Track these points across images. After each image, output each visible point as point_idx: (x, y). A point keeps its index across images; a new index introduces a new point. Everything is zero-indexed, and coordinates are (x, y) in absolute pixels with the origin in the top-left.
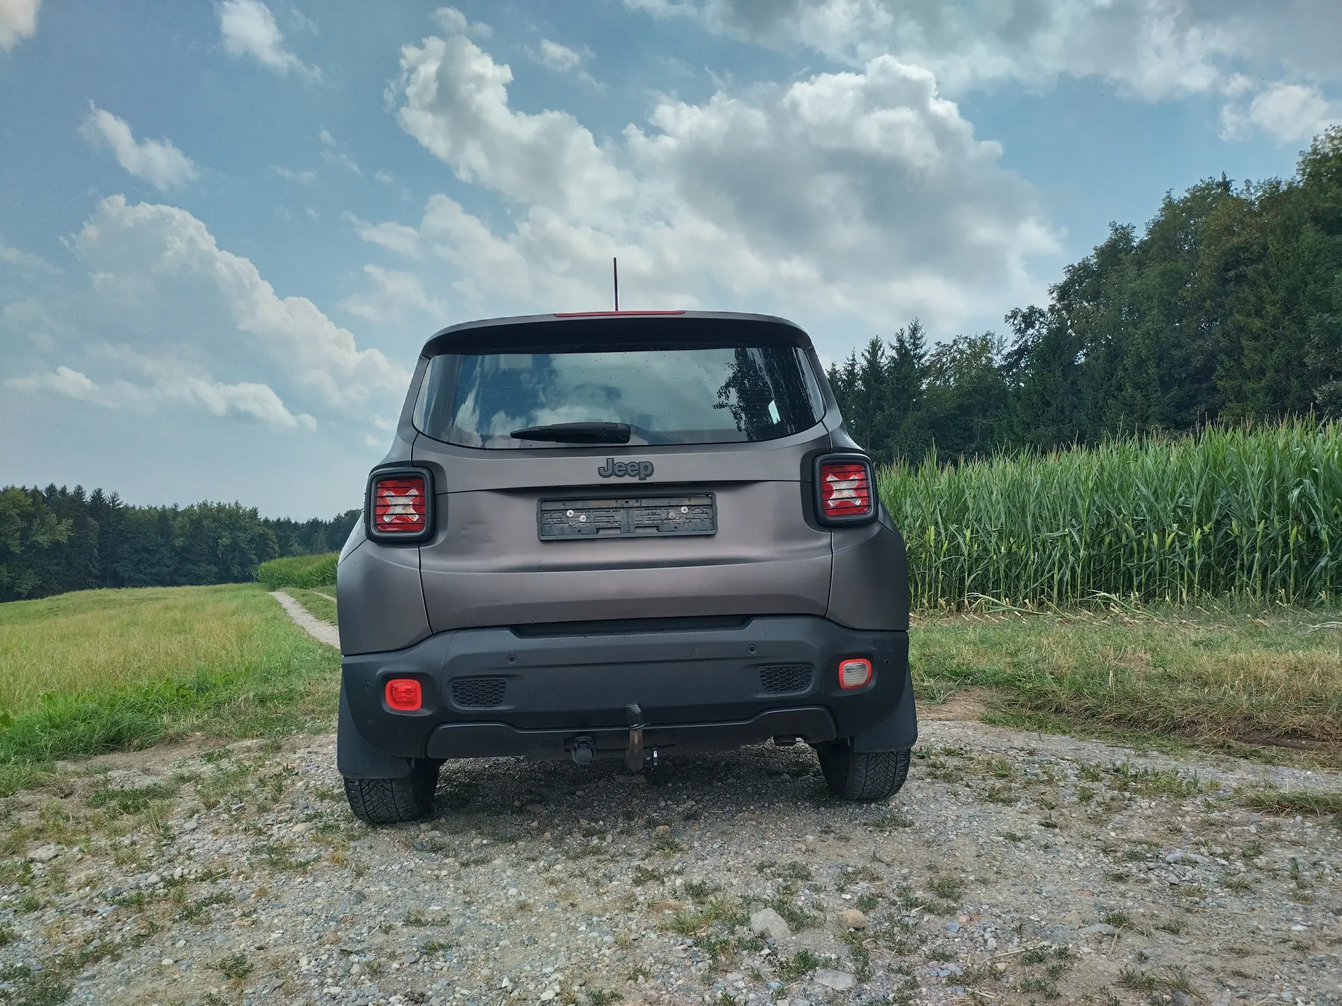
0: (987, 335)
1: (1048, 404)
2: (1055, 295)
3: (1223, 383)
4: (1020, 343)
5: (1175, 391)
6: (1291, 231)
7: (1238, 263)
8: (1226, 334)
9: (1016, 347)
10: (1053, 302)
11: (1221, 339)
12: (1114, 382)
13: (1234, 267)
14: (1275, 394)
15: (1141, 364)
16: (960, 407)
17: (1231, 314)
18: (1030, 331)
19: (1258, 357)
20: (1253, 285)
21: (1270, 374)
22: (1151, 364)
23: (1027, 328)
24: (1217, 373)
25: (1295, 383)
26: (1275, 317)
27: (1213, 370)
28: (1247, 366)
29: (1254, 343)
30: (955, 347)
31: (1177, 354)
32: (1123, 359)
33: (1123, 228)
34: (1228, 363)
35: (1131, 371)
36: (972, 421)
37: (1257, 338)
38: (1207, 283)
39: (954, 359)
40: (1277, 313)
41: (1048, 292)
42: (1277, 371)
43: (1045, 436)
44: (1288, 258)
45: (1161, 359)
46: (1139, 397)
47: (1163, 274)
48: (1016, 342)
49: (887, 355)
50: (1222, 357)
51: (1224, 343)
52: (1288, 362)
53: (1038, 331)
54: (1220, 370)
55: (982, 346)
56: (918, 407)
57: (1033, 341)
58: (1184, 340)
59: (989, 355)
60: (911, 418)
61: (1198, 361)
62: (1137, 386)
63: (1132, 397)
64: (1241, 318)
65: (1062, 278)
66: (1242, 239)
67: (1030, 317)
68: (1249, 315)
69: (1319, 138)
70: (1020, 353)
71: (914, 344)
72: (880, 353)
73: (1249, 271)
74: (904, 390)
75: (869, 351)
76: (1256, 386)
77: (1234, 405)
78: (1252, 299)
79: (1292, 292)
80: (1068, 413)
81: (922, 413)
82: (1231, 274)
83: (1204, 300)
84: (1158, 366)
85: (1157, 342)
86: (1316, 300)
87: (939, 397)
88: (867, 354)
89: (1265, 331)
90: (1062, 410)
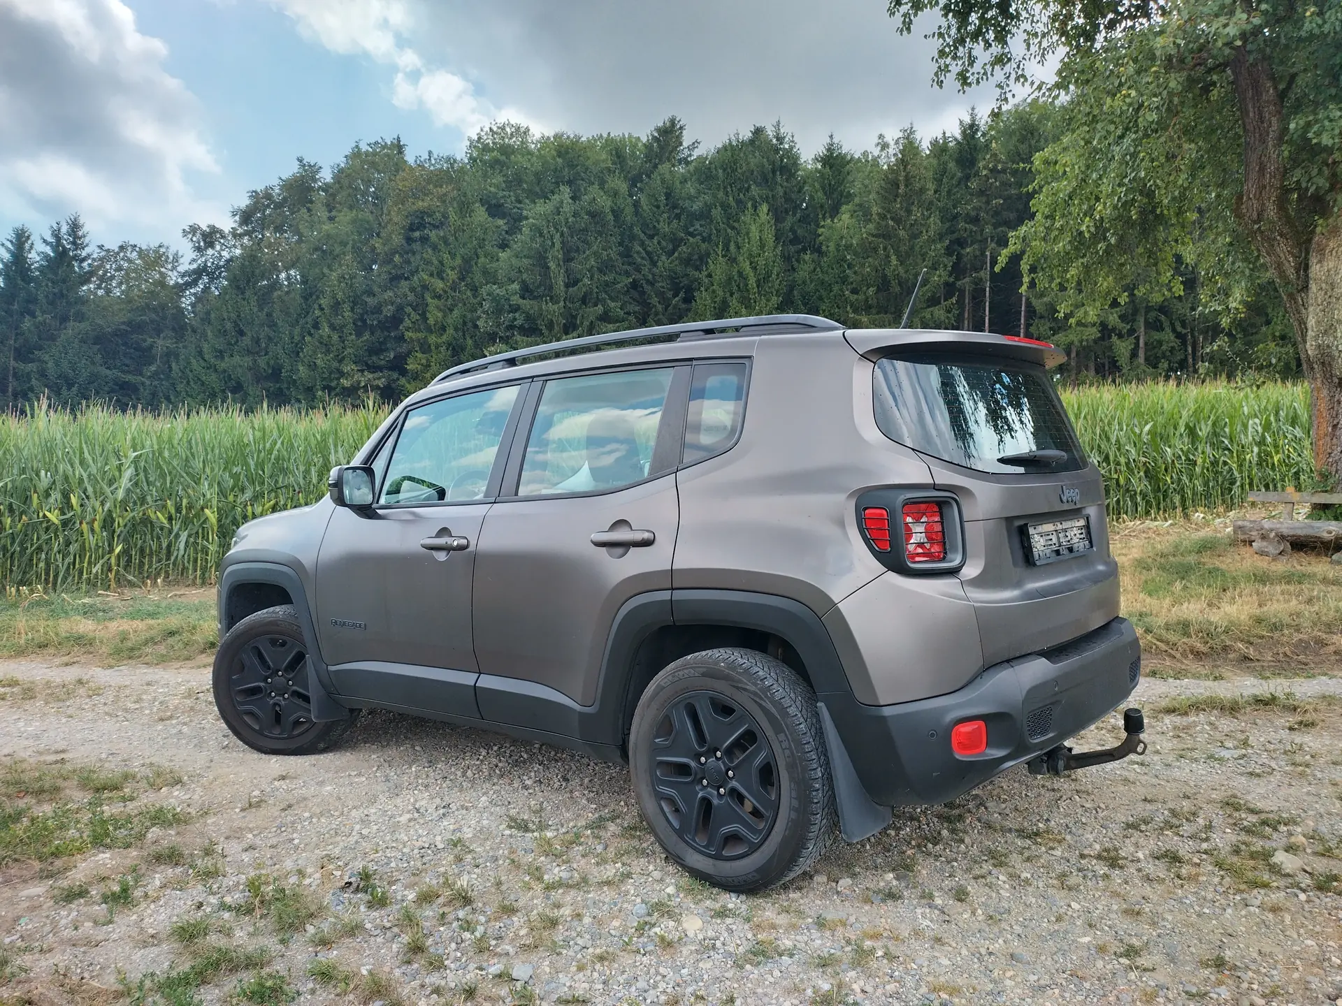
0: (160, 246)
1: (241, 333)
2: (237, 218)
3: (410, 334)
4: (199, 262)
5: (366, 336)
6: (464, 208)
7: (421, 226)
8: (412, 289)
9: (195, 266)
10: (234, 225)
11: (409, 293)
12: (309, 319)
13: (418, 229)
14: (454, 349)
15: (336, 306)
16: (129, 323)
17: (417, 271)
18: (210, 252)
19: (440, 315)
20: (435, 248)
21: (450, 331)
22: (346, 307)
23: (206, 248)
24: (404, 324)
25: (470, 342)
26: (453, 282)
27: (401, 321)
28: (431, 321)
29: (436, 301)
30: (122, 254)
31: (371, 301)
32: (318, 297)
33: (310, 166)
34: (415, 316)
35: (327, 311)
36: (145, 341)
37: (439, 297)
38: (397, 240)
39: (119, 269)
40: (455, 277)
41: (230, 214)
42: (456, 329)
43: (240, 366)
44: (464, 231)
45: (355, 303)
46: (335, 337)
47: (354, 221)
48: (194, 260)
49: (38, 252)
50: (408, 309)
51: (411, 297)
52: (465, 323)
53: (219, 253)
54: (407, 323)
55: (155, 259)
56: (80, 317)
57: (213, 263)
58: (376, 289)
59: (163, 270)
60: (72, 329)
61: (388, 311)
62: (333, 327)
63: (329, 337)
64: (426, 277)
65: (244, 202)
66: (426, 204)
67: (210, 237)
68: (432, 275)
69: (485, 129)
70: (199, 273)
71: (74, 243)
72: (27, 246)
73: (433, 235)
74: (62, 295)
75: (11, 242)
76: (439, 341)
77: (419, 355)
78: (436, 262)
79: (467, 261)
80: (264, 345)
81: (84, 326)
82: (417, 234)
83: (393, 254)
84: (352, 310)
85: (351, 286)
86: (485, 272)
87: (104, 308)
88: (9, 245)
89: (445, 292)
90: (257, 341)
